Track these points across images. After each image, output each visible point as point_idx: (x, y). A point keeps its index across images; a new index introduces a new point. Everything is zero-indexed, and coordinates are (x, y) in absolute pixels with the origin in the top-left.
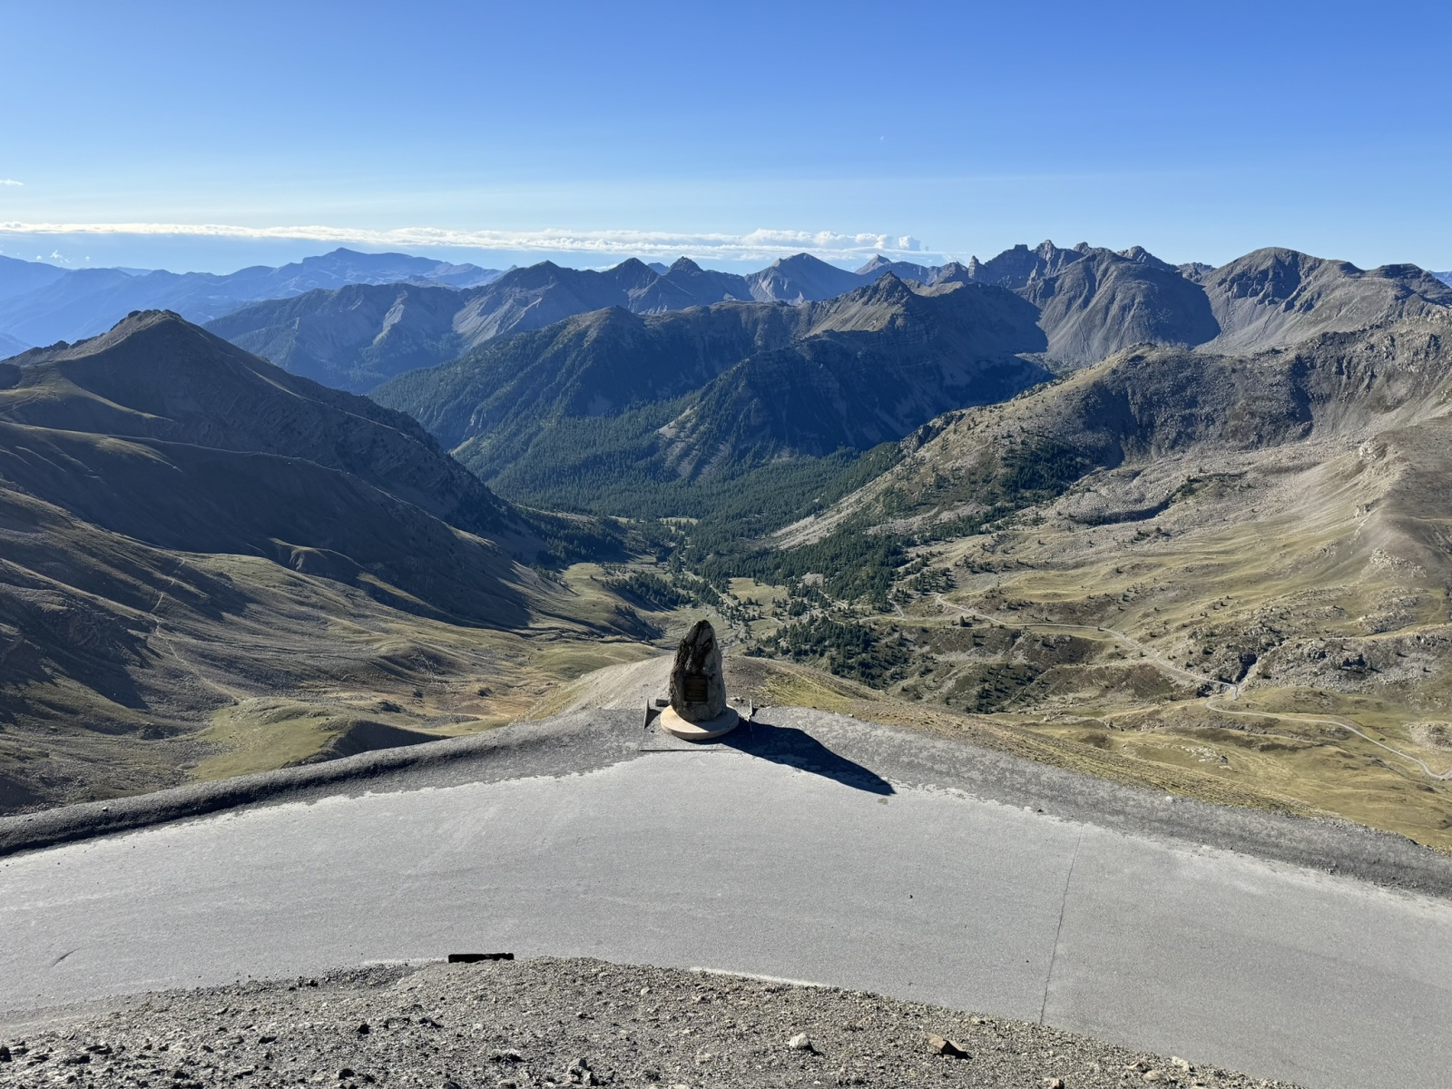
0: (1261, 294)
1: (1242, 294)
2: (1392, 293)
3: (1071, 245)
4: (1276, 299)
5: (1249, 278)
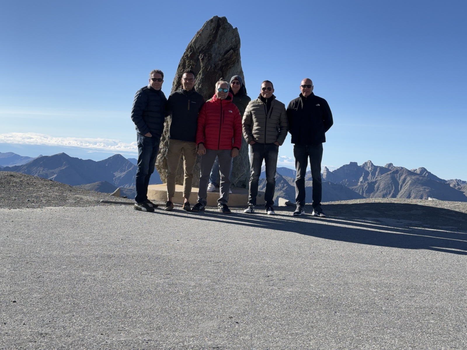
3: (383, 165)
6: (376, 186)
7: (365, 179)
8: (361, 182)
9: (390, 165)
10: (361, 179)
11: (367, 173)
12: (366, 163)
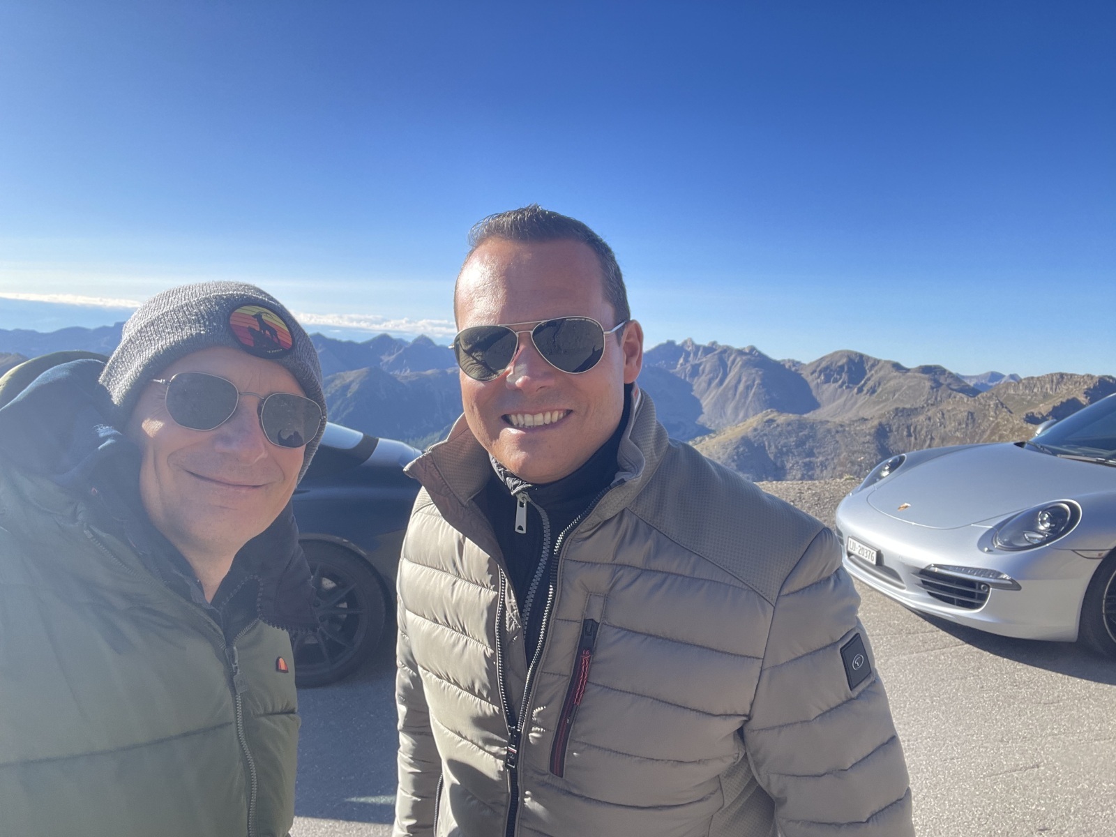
0: (840, 382)
1: (827, 381)
2: (928, 384)
4: (851, 385)
5: (831, 370)
6: (701, 368)
7: (686, 361)
8: (682, 365)
9: (714, 343)
10: (681, 361)
11: (688, 354)
12: (685, 342)
